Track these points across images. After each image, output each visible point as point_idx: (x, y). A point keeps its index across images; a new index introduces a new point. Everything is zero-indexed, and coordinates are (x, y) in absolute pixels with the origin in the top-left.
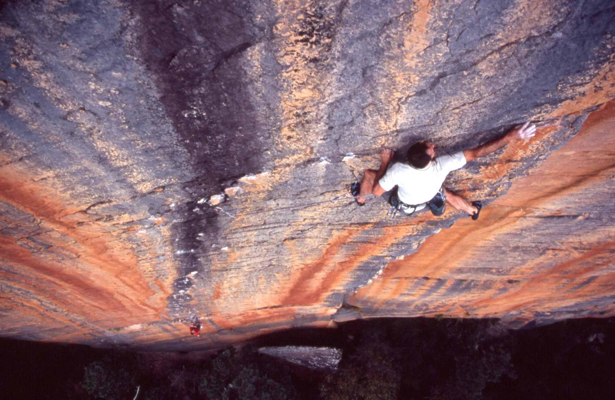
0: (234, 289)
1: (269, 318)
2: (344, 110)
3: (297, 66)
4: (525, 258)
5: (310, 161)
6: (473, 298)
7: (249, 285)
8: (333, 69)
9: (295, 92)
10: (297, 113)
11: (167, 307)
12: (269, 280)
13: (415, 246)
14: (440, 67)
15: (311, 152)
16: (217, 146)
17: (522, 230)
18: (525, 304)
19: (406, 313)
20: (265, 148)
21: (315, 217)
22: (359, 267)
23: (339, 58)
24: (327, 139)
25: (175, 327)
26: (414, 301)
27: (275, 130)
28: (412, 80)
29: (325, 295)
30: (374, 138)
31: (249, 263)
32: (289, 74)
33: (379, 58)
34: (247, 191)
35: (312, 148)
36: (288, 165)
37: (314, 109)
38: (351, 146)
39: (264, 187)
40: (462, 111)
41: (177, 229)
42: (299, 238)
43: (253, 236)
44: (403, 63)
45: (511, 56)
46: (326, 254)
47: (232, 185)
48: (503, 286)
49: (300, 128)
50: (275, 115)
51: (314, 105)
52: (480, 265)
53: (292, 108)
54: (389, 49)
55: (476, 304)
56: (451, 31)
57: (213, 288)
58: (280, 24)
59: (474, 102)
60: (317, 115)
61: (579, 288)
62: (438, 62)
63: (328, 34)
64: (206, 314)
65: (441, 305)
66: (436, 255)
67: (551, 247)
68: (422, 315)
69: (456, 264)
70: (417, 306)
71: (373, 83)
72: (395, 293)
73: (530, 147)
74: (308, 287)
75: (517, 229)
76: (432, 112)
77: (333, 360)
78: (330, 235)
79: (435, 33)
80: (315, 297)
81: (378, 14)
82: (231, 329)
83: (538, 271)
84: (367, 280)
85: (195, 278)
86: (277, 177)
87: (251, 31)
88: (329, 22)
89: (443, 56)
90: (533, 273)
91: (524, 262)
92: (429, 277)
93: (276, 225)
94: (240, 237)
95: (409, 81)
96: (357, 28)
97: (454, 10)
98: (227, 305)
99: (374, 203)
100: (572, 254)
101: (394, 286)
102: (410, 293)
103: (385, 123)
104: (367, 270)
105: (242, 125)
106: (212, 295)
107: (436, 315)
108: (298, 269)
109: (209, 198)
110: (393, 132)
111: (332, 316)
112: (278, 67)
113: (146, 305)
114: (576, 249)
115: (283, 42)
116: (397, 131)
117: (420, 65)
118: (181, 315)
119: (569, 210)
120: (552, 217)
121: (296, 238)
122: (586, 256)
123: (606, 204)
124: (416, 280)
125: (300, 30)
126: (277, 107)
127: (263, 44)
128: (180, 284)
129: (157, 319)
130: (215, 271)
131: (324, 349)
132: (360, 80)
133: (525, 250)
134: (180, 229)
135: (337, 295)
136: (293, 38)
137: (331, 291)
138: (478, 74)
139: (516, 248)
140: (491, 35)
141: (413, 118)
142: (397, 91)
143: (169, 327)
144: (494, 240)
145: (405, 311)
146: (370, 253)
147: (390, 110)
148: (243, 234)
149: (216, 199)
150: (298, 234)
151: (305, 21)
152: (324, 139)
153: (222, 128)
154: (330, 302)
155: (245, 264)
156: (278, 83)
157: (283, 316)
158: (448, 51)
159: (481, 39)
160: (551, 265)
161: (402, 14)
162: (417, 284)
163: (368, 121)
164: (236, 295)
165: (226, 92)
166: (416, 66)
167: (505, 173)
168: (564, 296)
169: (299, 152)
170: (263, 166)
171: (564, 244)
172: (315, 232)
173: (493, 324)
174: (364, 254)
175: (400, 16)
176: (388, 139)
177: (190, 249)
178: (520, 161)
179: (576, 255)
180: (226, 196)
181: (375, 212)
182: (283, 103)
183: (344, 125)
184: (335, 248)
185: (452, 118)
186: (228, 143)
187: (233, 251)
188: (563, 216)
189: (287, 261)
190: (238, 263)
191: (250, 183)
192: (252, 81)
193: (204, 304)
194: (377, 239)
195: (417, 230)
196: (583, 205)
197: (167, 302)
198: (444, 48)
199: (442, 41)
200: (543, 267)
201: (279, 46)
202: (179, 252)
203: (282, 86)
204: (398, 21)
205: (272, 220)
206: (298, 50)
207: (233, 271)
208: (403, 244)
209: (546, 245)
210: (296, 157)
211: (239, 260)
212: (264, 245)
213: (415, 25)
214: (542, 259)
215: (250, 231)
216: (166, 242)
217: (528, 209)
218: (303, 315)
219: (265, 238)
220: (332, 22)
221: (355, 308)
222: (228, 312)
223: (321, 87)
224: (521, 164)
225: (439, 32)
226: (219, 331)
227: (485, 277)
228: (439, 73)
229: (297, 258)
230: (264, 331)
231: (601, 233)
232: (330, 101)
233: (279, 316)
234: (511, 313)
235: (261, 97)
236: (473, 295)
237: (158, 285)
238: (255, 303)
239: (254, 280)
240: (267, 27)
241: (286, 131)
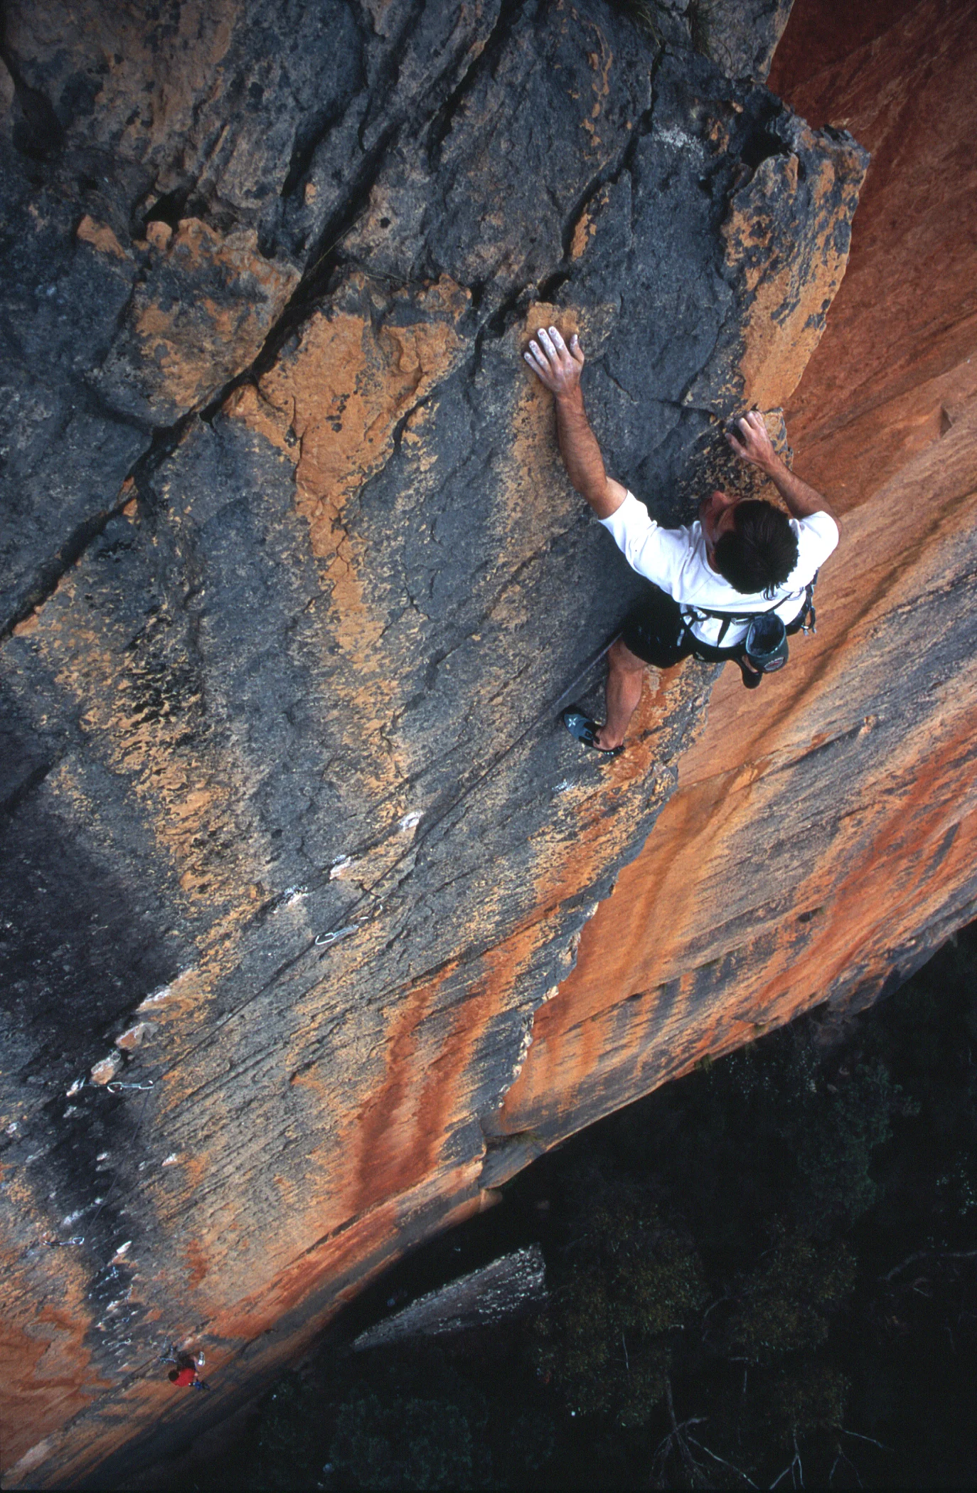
0: (232, 1237)
1: (343, 1258)
2: (286, 793)
3: (157, 763)
4: (806, 857)
5: (266, 909)
6: (751, 990)
7: (261, 1211)
8: (229, 737)
9: (174, 808)
10: (196, 840)
11: (93, 1361)
12: (301, 1176)
13: (565, 957)
14: (425, 649)
15: (261, 891)
16: (61, 970)
17: (770, 806)
18: (856, 947)
19: (632, 1091)
20: (162, 928)
21: (333, 1002)
22: (477, 1052)
23: (229, 716)
24: (279, 856)
25: (132, 1401)
26: (636, 1056)
27: (168, 888)
28: (385, 691)
29: (439, 1144)
30: (370, 812)
31: (238, 1162)
32: (148, 784)
33: (305, 683)
34: (164, 1023)
35: (258, 885)
36: (227, 936)
37: (225, 819)
38: (333, 847)
39: (196, 999)
40: (508, 694)
41: (42, 1173)
42: (320, 1058)
43: (219, 1103)
44: (353, 673)
45: (541, 578)
46: (394, 1061)
47: (126, 1027)
48: (795, 935)
49: (217, 861)
50: (154, 863)
51: (224, 812)
52: (727, 916)
53: (184, 837)
54: (316, 663)
55: (762, 998)
56: (412, 588)
57: (182, 1258)
58: (91, 713)
59: (520, 673)
60: (237, 827)
61: (937, 863)
62: (419, 643)
63: (190, 689)
64: (193, 1328)
65: (695, 1037)
66: (629, 940)
67: (843, 812)
68: (668, 1078)
69: (680, 938)
70: (645, 1065)
71: (316, 727)
72: (585, 1062)
73: (668, 696)
74: (392, 1148)
75: (759, 809)
76: (454, 720)
77: (530, 1278)
78: (382, 1021)
79: (384, 605)
80: (419, 1161)
81: (265, 620)
82: (268, 1331)
83: (845, 870)
84: (509, 1070)
85: (132, 1259)
86: (215, 968)
87: (39, 746)
88: (181, 669)
89: (420, 630)
90: (838, 879)
91: (808, 866)
92: (639, 991)
93: (259, 1057)
94: (194, 1119)
95: (382, 694)
96: (240, 655)
97: (398, 558)
98: (233, 1280)
99: (437, 922)
100: (888, 806)
101: (577, 1048)
102: (616, 1045)
103: (378, 778)
104: (497, 1052)
105: (94, 911)
106: (186, 1276)
107: (695, 1063)
108: (351, 1123)
109: (88, 1075)
110: (401, 786)
111: (481, 1180)
112: (122, 782)
113: (40, 1384)
114: (889, 791)
115: (111, 737)
116: (407, 781)
117: (387, 661)
118: (135, 1362)
119: (835, 725)
120: (811, 754)
121: (314, 1063)
122: (915, 796)
123: (893, 685)
124: (615, 1012)
125: (134, 705)
126: (153, 848)
127: (73, 757)
128: (102, 1290)
129: (80, 1405)
130: (169, 1218)
131: (497, 1263)
132: (290, 734)
133: (798, 843)
134: (49, 1169)
135: (462, 1132)
136: (126, 723)
137: (447, 1130)
138: (500, 630)
139: (779, 847)
140: (486, 563)
141: (424, 747)
142: (369, 720)
143: (118, 1409)
144: (727, 852)
145: (629, 1088)
146: (485, 1016)
147: (374, 755)
148: (197, 1110)
149: (105, 1070)
150: (314, 1052)
151: (135, 687)
152: (273, 859)
153: (56, 933)
154: (457, 1153)
155: (230, 1169)
156: (133, 809)
157: (372, 1236)
158: (425, 618)
159: (473, 576)
160: (861, 845)
161: (310, 602)
162: (622, 1018)
163: (342, 792)
164: (242, 1247)
165: (38, 867)
166: (381, 666)
167: (651, 757)
168: (920, 893)
169: (235, 903)
170: (175, 962)
171: (864, 793)
172: (349, 1031)
173: (820, 1020)
174: (473, 1024)
175: (307, 607)
176: (399, 803)
177: (93, 1201)
178: (665, 725)
179: (897, 803)
180: (124, 1053)
181: (449, 937)
182: (160, 837)
183: (300, 818)
184: (407, 1040)
185: (498, 715)
186: (82, 955)
187: (191, 1156)
188: (831, 744)
189: (320, 1117)
190: (213, 1175)
191: (163, 1007)
192: (80, 828)
193: (179, 1307)
194: (482, 983)
195: (551, 928)
196: (855, 705)
197: (87, 1350)
198: (415, 619)
199: (405, 609)
200: (851, 857)
201: (105, 746)
202: (68, 1220)
203: (144, 809)
204: (308, 616)
205: (244, 1051)
206: (146, 738)
207: (211, 1199)
208: (539, 967)
209: (832, 813)
210: (233, 915)
211: (213, 1169)
212: (253, 1110)
213: (342, 609)
214: (838, 842)
215: (207, 1096)
216: (28, 1212)
217: (757, 762)
218: (416, 1212)
219: (247, 1094)
220: (187, 668)
221: (520, 1135)
222: (243, 1296)
223: (222, 777)
224: (668, 730)
225: (390, 601)
226: (243, 1352)
227: (750, 934)
228: (430, 657)
229: (338, 1099)
230: (345, 1296)
231: (916, 739)
232: (251, 791)
233: (362, 1244)
234: (841, 980)
235: (112, 847)
236: (746, 983)
237: (50, 1320)
238: (294, 1242)
239: (267, 1191)
240: (67, 727)
241: (190, 880)
